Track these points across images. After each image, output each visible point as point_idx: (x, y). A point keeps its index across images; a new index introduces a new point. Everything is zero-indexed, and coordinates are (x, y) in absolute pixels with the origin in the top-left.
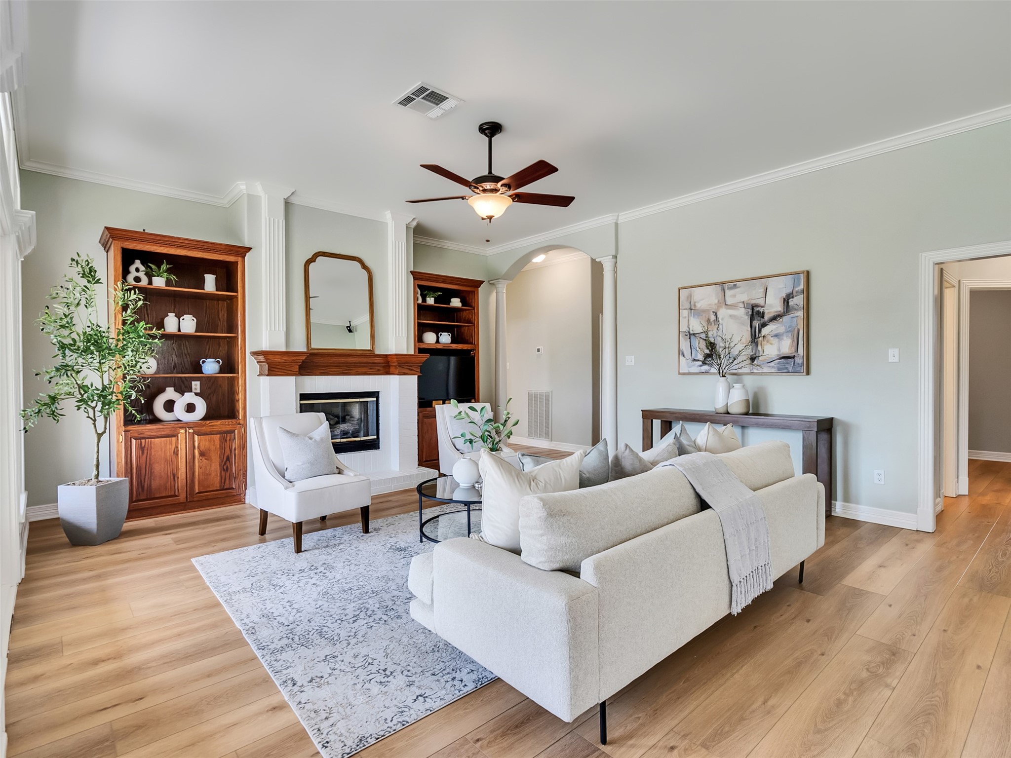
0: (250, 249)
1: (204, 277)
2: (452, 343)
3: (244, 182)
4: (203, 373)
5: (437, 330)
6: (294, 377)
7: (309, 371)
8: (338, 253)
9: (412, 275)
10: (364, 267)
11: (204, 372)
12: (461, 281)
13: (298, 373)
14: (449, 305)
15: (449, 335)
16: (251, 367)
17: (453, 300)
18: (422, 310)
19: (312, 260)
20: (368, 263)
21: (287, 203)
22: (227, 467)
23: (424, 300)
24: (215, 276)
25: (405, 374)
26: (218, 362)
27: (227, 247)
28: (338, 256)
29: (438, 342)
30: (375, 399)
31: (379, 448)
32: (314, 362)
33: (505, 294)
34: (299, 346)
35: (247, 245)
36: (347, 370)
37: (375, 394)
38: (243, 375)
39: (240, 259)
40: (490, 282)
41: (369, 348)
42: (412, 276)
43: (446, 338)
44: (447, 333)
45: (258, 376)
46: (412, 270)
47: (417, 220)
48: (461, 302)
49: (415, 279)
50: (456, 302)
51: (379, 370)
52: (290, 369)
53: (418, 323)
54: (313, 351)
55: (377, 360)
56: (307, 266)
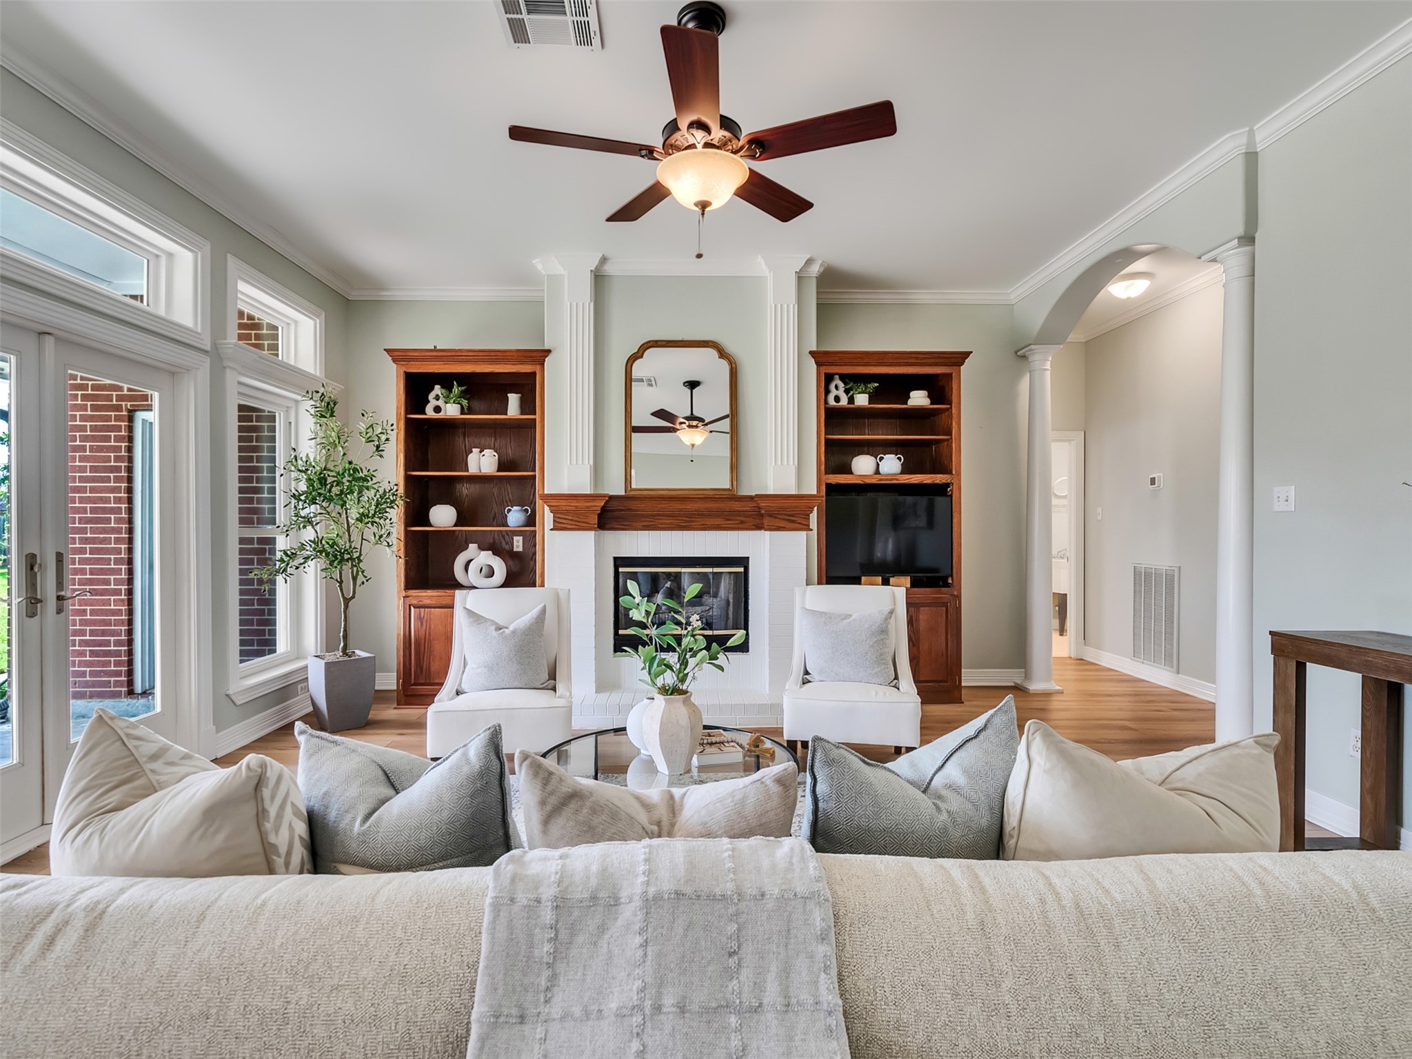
0: (549, 351)
1: (508, 397)
2: (903, 472)
3: (538, 260)
5: (876, 448)
6: (593, 532)
7: (626, 523)
8: (681, 339)
9: (813, 357)
10: (723, 354)
11: (509, 524)
12: (917, 358)
13: (596, 526)
14: (906, 404)
15: (899, 459)
16: (547, 517)
17: (914, 394)
18: (833, 418)
19: (639, 354)
20: (731, 347)
21: (599, 279)
23: (851, 400)
24: (520, 395)
25: (779, 529)
26: (526, 511)
27: (520, 354)
28: (679, 344)
29: (877, 472)
30: (742, 570)
31: (748, 651)
32: (631, 510)
33: (1048, 374)
34: (616, 488)
35: (546, 347)
36: (686, 522)
37: (743, 562)
38: (542, 526)
39: (537, 369)
40: (1018, 354)
41: (728, 486)
42: (813, 360)
43: (891, 465)
44: (893, 456)
45: (551, 530)
46: (814, 348)
47: (821, 262)
48: (929, 396)
49: (819, 364)
50: (919, 398)
51: (742, 522)
52: (585, 520)
53: (827, 440)
54: (633, 493)
55: (737, 506)
56: (629, 364)
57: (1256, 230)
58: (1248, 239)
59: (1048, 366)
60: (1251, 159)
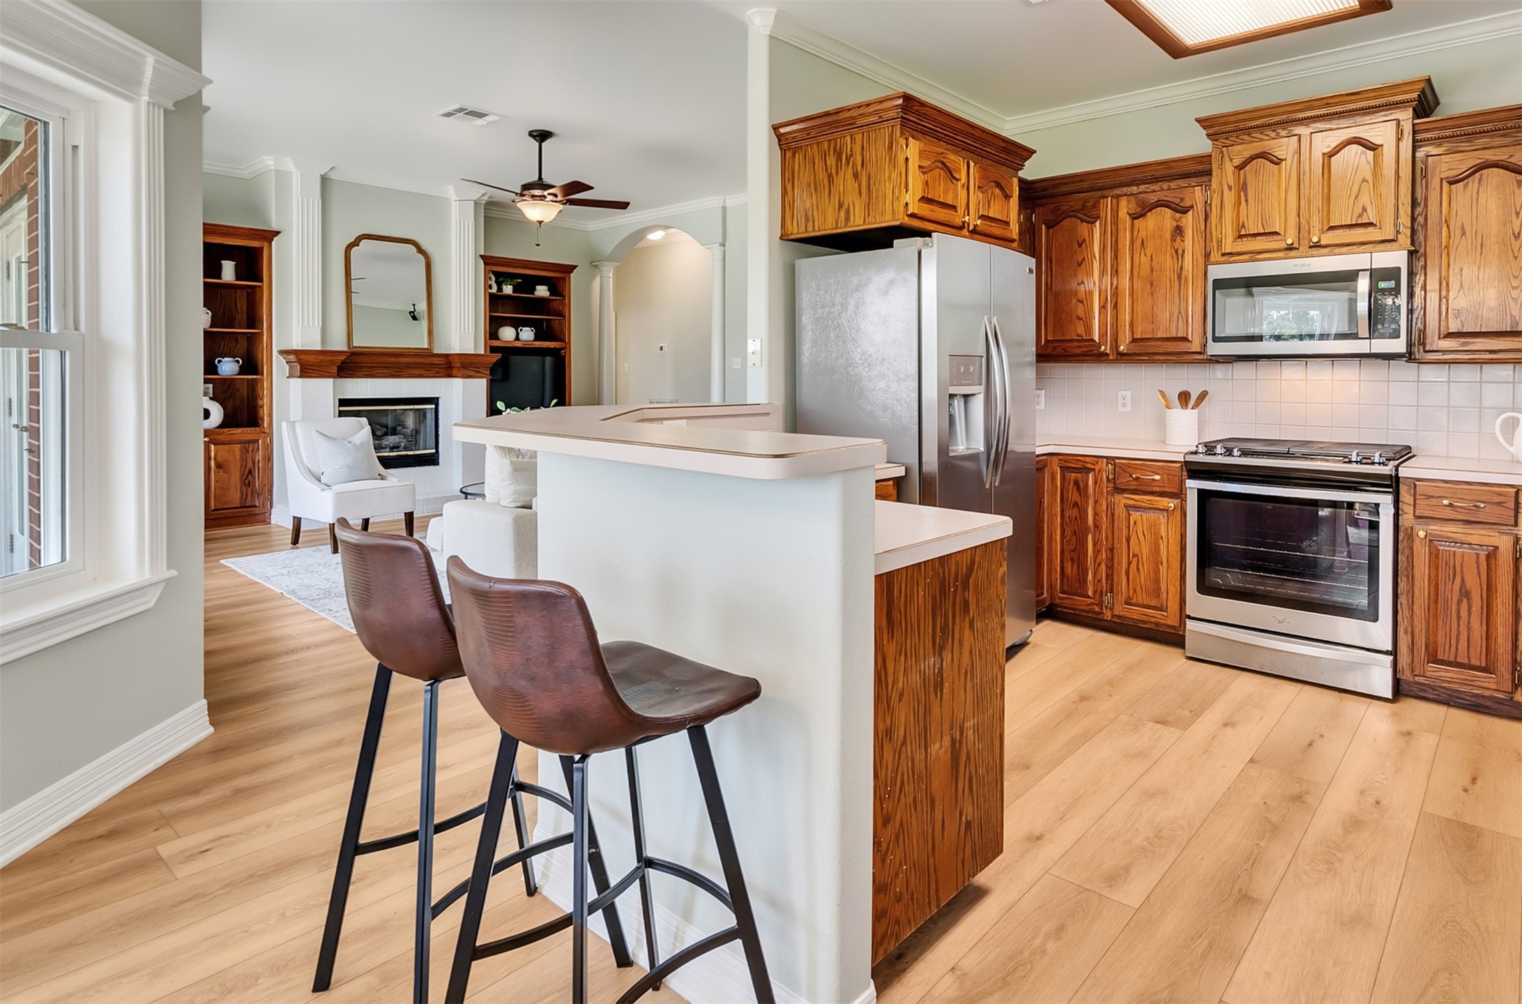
0: (277, 233)
2: (535, 340)
3: (271, 158)
4: (219, 375)
5: (517, 324)
6: (332, 380)
7: (350, 373)
8: (388, 235)
9: (483, 259)
10: (420, 250)
11: (220, 373)
12: (546, 266)
13: (336, 374)
14: (533, 294)
15: (532, 330)
16: (278, 369)
17: (538, 287)
18: (495, 301)
19: (356, 243)
20: (425, 245)
21: (324, 179)
22: (249, 482)
23: (500, 289)
24: (235, 263)
25: (470, 377)
26: (238, 362)
27: (251, 232)
28: (387, 239)
29: (517, 338)
30: (433, 406)
31: (438, 464)
32: (356, 363)
33: (611, 279)
34: (338, 343)
35: (275, 227)
36: (397, 372)
37: (434, 401)
38: (269, 376)
39: (266, 244)
40: (593, 264)
41: (426, 346)
42: (482, 261)
43: (527, 334)
44: (528, 329)
45: (287, 377)
46: (483, 253)
47: (489, 195)
48: (549, 290)
49: (486, 264)
50: (542, 291)
51: (438, 372)
52: (327, 370)
53: (490, 316)
54: (355, 350)
55: (435, 361)
56: (348, 251)
57: (726, 241)
58: (723, 245)
59: (611, 275)
60: (724, 209)
